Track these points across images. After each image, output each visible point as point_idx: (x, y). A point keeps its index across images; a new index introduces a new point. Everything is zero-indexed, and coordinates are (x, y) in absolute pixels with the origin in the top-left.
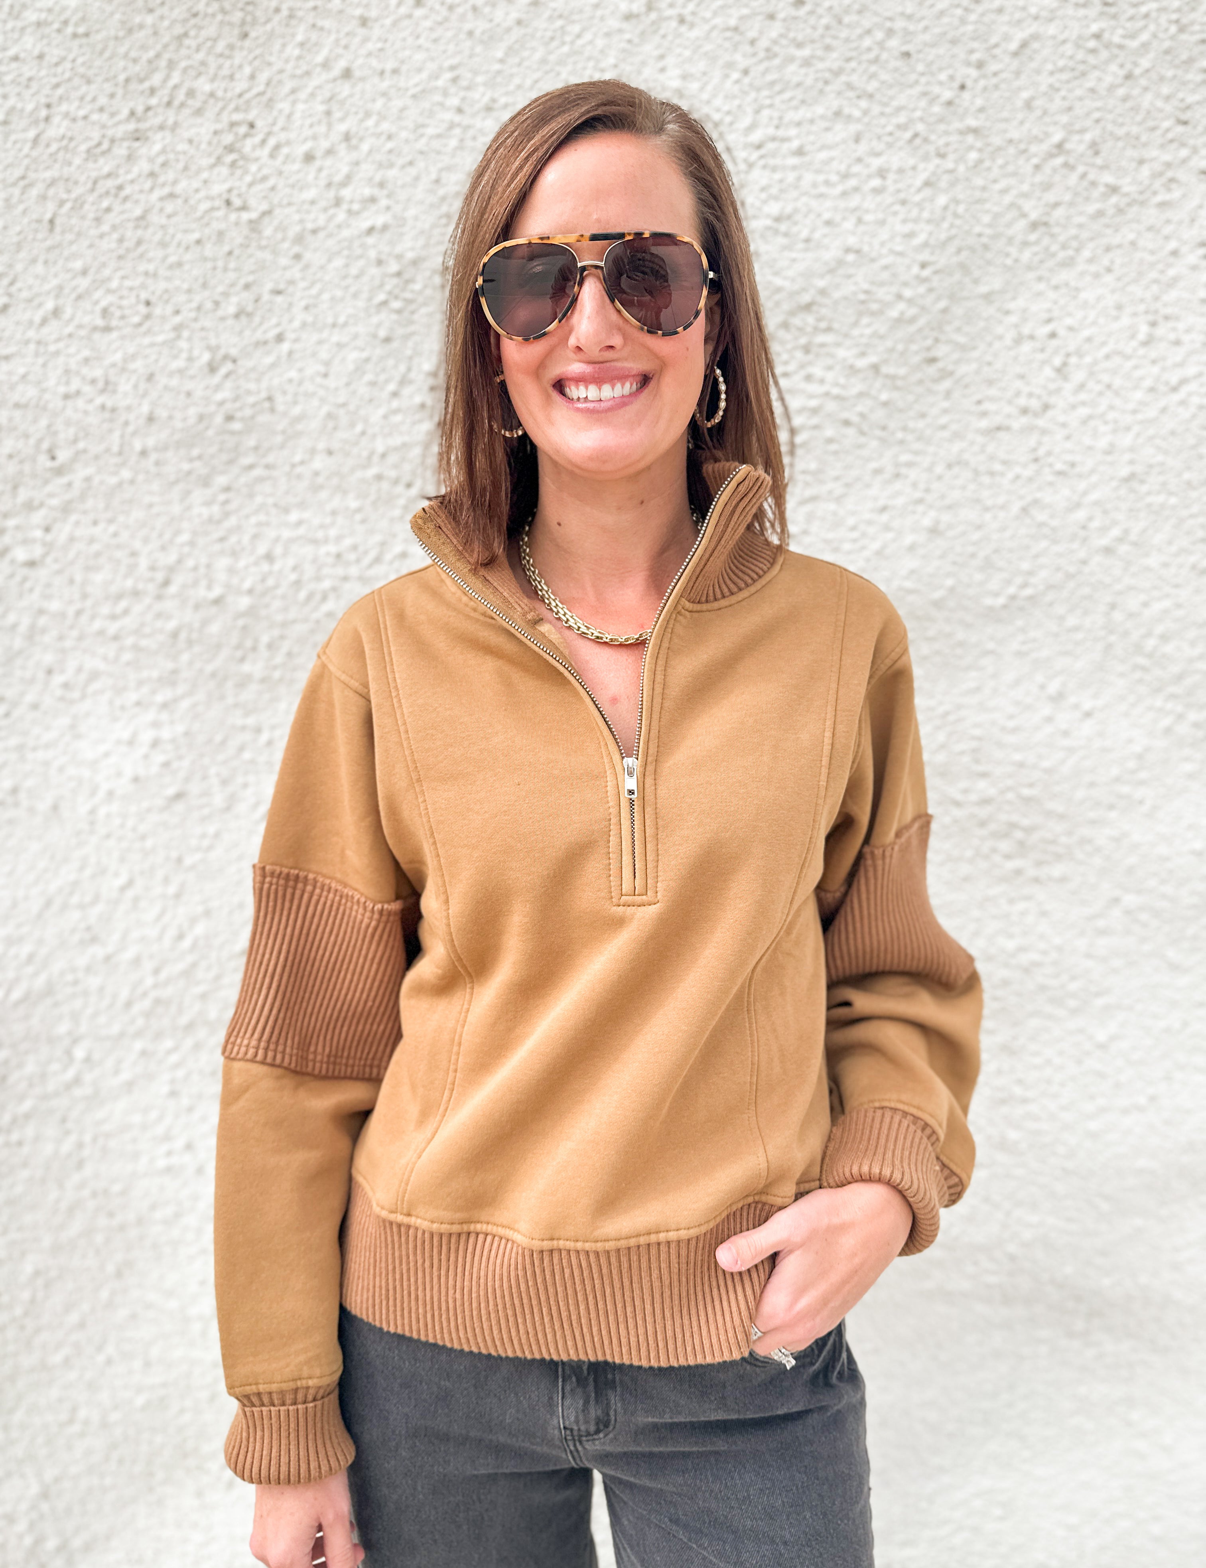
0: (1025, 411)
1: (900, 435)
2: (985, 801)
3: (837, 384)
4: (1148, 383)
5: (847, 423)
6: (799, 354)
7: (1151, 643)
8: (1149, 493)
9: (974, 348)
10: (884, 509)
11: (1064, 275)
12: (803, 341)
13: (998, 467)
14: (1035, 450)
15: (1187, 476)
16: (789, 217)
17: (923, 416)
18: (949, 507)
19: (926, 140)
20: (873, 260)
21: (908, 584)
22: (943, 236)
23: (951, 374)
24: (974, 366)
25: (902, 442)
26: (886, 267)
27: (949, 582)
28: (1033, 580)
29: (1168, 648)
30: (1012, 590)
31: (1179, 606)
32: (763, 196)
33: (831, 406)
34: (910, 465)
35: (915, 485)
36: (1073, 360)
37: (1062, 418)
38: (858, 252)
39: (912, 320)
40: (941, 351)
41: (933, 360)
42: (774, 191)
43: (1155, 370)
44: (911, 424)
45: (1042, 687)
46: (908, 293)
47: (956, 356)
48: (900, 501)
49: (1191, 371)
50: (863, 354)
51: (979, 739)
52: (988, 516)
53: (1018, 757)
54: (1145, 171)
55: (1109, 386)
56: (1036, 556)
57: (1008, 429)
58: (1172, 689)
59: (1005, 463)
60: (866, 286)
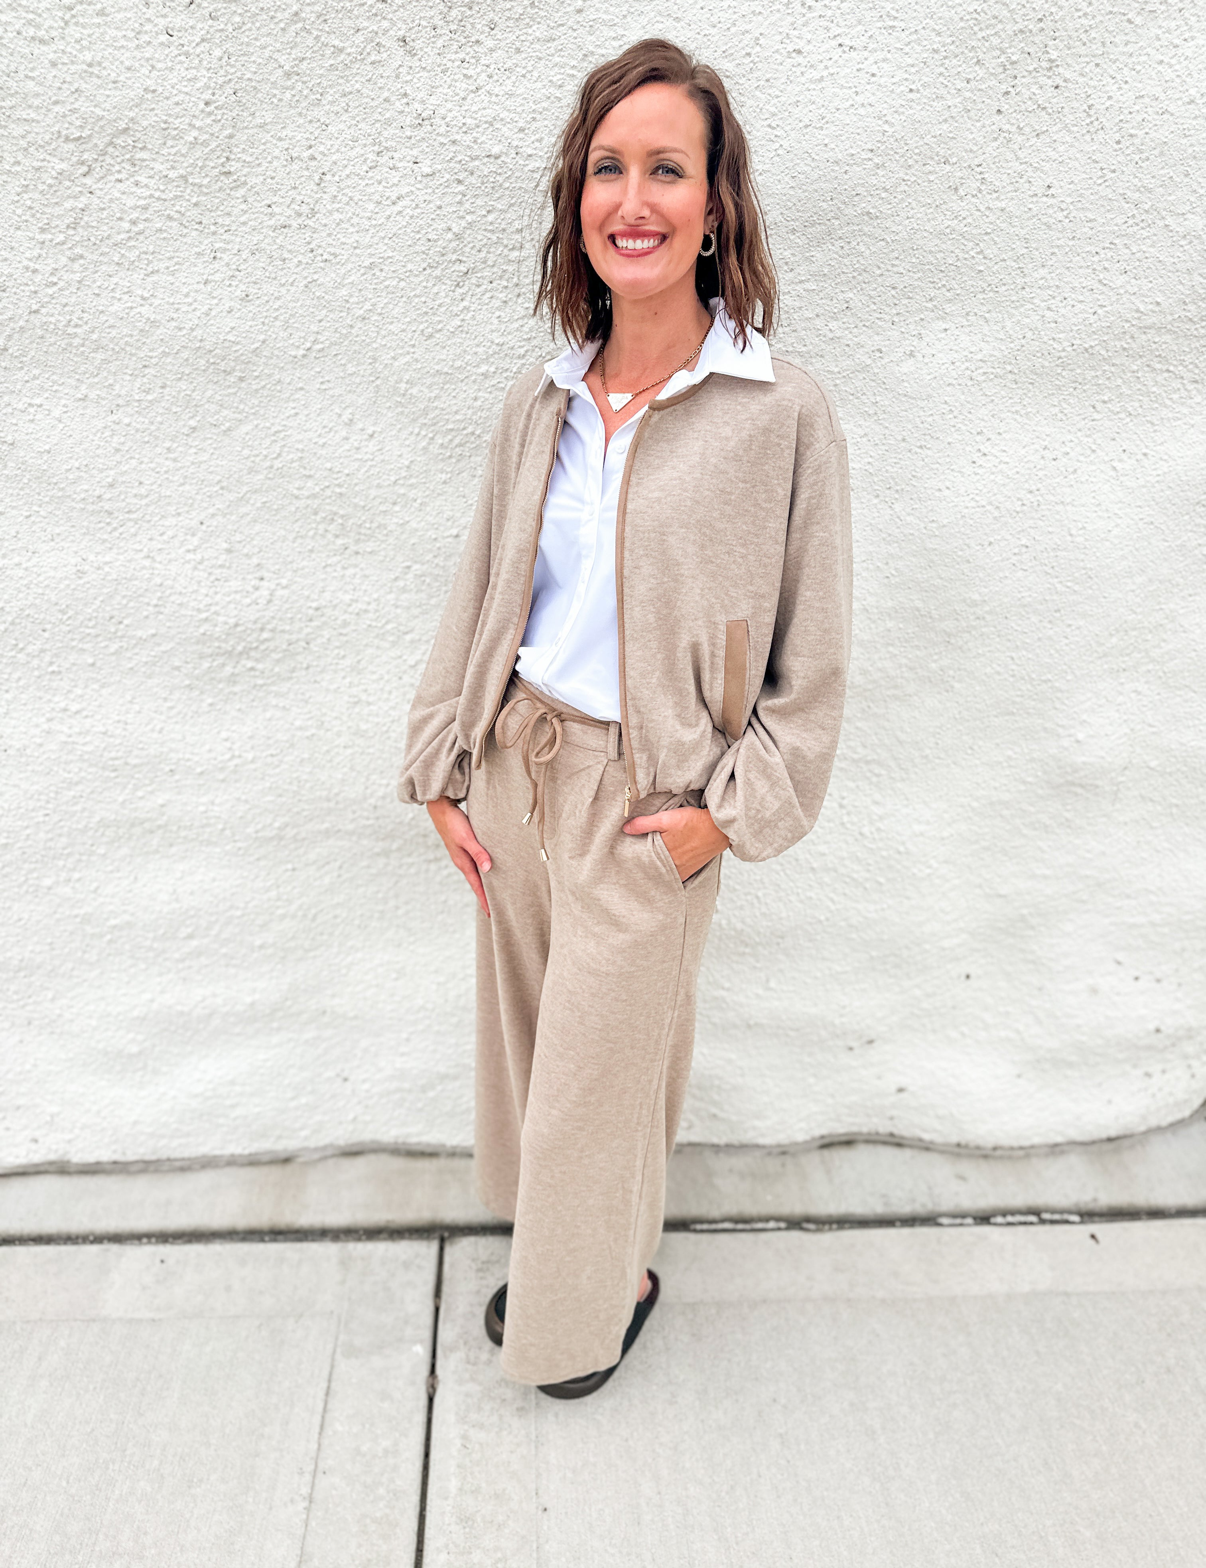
0: (299, 215)
1: (213, 228)
2: (314, 496)
3: (158, 189)
4: (376, 197)
5: (170, 218)
6: (128, 167)
7: (403, 386)
8: (386, 279)
9: (259, 165)
10: (206, 283)
11: (317, 113)
12: (128, 156)
13: (286, 255)
14: (309, 243)
15: (410, 266)
16: (99, 64)
17: (229, 214)
18: (255, 283)
19: (199, 6)
20: (167, 98)
21: (231, 337)
22: (221, 81)
23: (245, 183)
24: (261, 178)
25: (214, 233)
26: (177, 104)
27: (262, 337)
28: (322, 338)
29: (414, 391)
30: (308, 345)
31: (417, 360)
32: (78, 47)
33: (157, 205)
34: (225, 250)
35: (228, 265)
36: (328, 177)
37: (323, 222)
38: (154, 91)
39: (205, 144)
40: (233, 166)
41: (228, 173)
42: (84, 43)
43: (380, 188)
44: (220, 220)
45: (340, 416)
46: (198, 124)
47: (246, 171)
48: (218, 277)
49: (404, 190)
50: (173, 168)
51: (303, 451)
52: (283, 290)
53: (328, 465)
54: (359, 38)
55: (351, 199)
56: (320, 321)
57: (290, 226)
58: (422, 420)
59: (290, 251)
60: (164, 118)
